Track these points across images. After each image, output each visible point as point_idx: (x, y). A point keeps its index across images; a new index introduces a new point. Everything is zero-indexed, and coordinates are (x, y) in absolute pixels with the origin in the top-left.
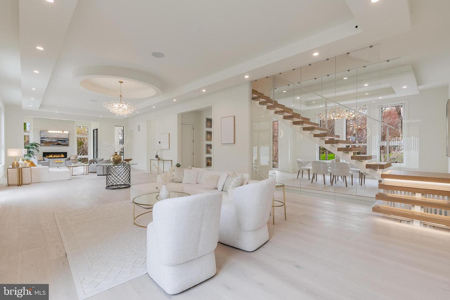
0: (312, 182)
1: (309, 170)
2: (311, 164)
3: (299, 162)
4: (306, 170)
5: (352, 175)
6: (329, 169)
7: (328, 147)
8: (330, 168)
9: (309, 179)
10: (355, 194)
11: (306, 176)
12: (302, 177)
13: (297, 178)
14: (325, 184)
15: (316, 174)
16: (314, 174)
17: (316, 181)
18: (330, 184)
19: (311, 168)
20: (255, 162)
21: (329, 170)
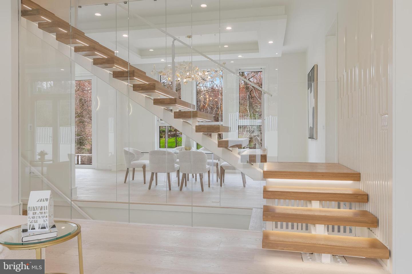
0: (150, 188)
1: (144, 167)
2: (147, 156)
3: (126, 152)
4: (138, 166)
5: (209, 172)
6: (177, 163)
7: (178, 124)
8: (178, 160)
9: (145, 183)
10: (218, 205)
11: (139, 176)
12: (133, 179)
13: (125, 182)
14: (170, 189)
15: (156, 174)
16: (153, 174)
17: (156, 184)
18: (178, 189)
19: (147, 162)
20: (39, 157)
21: (177, 166)
